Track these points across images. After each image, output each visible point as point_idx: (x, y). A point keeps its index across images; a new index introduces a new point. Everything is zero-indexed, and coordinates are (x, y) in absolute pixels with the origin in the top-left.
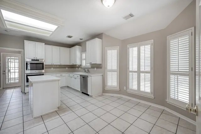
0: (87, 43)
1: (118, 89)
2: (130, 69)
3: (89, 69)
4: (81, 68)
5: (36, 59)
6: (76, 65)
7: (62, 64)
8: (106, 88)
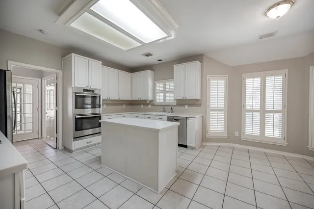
0: (174, 67)
1: (225, 135)
2: (248, 108)
3: (173, 107)
4: (153, 105)
5: (89, 89)
6: (146, 101)
7: (121, 99)
8: (209, 135)
